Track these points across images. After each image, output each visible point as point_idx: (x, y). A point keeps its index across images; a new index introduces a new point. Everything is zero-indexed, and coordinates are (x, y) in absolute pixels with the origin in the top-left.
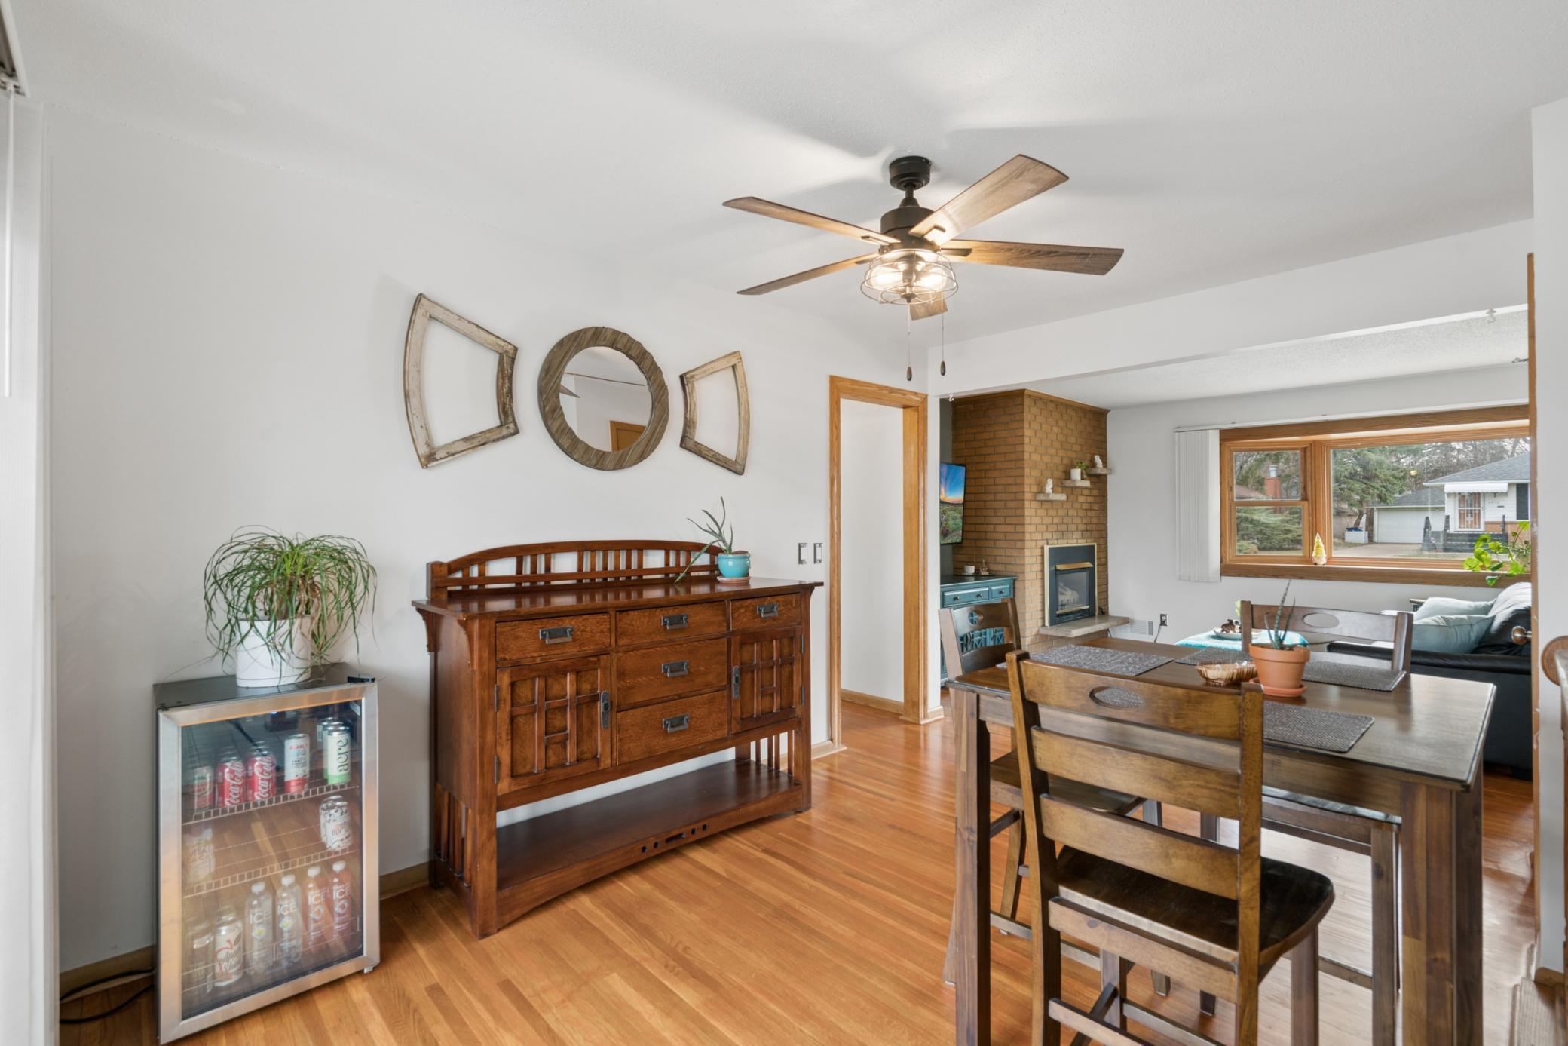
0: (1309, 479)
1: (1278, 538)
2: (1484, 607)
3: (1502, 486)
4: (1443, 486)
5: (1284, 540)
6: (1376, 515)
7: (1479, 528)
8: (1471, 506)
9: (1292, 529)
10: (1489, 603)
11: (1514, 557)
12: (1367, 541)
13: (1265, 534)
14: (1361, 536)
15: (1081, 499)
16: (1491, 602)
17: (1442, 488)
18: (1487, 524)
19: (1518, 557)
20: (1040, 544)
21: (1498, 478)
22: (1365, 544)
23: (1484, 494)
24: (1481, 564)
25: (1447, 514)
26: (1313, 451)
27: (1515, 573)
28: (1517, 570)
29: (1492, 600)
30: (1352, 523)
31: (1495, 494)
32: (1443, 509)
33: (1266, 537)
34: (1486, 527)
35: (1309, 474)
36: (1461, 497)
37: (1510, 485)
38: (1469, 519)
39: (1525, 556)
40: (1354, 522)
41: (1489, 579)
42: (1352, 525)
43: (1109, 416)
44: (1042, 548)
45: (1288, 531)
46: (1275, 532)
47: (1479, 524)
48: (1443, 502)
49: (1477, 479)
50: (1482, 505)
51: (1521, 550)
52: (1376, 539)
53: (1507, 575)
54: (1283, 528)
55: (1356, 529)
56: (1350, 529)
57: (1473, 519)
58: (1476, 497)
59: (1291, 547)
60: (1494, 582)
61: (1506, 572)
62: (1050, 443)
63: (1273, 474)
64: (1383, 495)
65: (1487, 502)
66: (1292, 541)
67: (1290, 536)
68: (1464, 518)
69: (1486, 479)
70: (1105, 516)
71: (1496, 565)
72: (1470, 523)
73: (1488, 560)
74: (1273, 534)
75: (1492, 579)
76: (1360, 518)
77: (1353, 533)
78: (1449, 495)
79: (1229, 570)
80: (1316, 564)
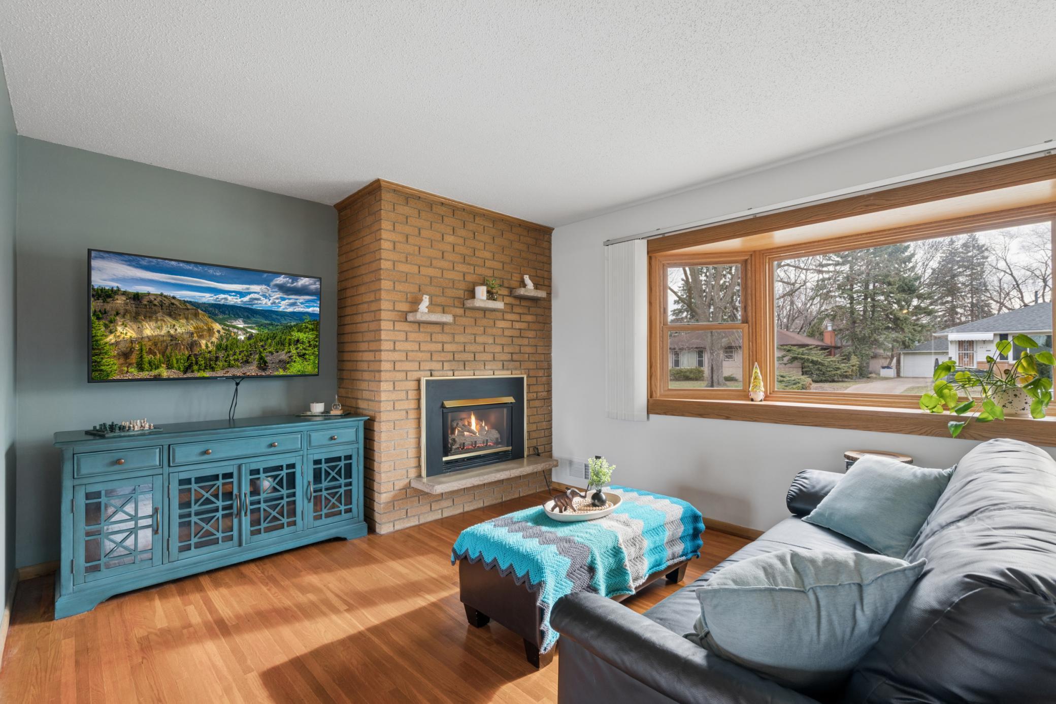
0: (749, 297)
1: (830, 373)
2: (936, 478)
3: (989, 336)
4: (947, 336)
5: (835, 375)
6: (902, 357)
7: (973, 366)
8: (967, 350)
9: (840, 367)
10: (945, 472)
11: (990, 393)
12: (896, 376)
13: (821, 371)
14: (891, 373)
15: (501, 324)
16: (949, 470)
17: (946, 338)
18: (979, 363)
19: (995, 393)
20: (416, 375)
21: (987, 330)
22: (894, 378)
23: (977, 341)
24: (943, 402)
25: (950, 356)
26: (753, 263)
27: (991, 418)
28: (992, 412)
29: (950, 466)
30: (886, 362)
31: (984, 342)
32: (947, 353)
33: (821, 373)
34: (978, 366)
35: (749, 291)
36: (961, 343)
37: (995, 335)
38: (966, 360)
39: (1004, 391)
40: (887, 363)
41: (952, 425)
42: (885, 365)
43: (554, 233)
44: (419, 381)
45: (838, 369)
46: (829, 369)
47: (973, 363)
48: (947, 348)
49: (972, 331)
50: (975, 350)
51: (999, 383)
52: (902, 375)
53: (978, 420)
54: (834, 367)
55: (888, 367)
56: (884, 368)
57: (968, 359)
58: (971, 343)
59: (841, 380)
60: (959, 431)
61: (977, 415)
62: (441, 254)
63: (830, 329)
64: (907, 343)
65: (978, 347)
66: (840, 375)
67: (838, 372)
68: (962, 359)
69: (978, 330)
70: (549, 345)
71: (962, 405)
72: (966, 363)
73: (952, 397)
74: (827, 371)
75: (956, 426)
76: (892, 360)
77: (886, 370)
78: (952, 342)
79: (655, 407)
80: (752, 400)
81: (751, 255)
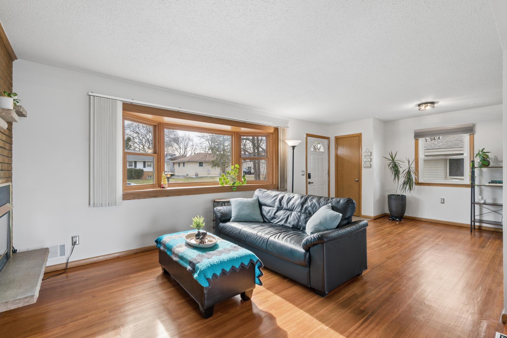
0: (157, 142)
26: (159, 128)
41: (233, 188)
60: (235, 190)
79: (126, 196)
80: (162, 188)
81: (158, 124)
